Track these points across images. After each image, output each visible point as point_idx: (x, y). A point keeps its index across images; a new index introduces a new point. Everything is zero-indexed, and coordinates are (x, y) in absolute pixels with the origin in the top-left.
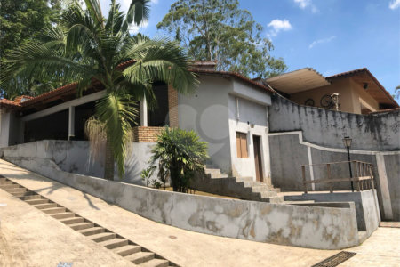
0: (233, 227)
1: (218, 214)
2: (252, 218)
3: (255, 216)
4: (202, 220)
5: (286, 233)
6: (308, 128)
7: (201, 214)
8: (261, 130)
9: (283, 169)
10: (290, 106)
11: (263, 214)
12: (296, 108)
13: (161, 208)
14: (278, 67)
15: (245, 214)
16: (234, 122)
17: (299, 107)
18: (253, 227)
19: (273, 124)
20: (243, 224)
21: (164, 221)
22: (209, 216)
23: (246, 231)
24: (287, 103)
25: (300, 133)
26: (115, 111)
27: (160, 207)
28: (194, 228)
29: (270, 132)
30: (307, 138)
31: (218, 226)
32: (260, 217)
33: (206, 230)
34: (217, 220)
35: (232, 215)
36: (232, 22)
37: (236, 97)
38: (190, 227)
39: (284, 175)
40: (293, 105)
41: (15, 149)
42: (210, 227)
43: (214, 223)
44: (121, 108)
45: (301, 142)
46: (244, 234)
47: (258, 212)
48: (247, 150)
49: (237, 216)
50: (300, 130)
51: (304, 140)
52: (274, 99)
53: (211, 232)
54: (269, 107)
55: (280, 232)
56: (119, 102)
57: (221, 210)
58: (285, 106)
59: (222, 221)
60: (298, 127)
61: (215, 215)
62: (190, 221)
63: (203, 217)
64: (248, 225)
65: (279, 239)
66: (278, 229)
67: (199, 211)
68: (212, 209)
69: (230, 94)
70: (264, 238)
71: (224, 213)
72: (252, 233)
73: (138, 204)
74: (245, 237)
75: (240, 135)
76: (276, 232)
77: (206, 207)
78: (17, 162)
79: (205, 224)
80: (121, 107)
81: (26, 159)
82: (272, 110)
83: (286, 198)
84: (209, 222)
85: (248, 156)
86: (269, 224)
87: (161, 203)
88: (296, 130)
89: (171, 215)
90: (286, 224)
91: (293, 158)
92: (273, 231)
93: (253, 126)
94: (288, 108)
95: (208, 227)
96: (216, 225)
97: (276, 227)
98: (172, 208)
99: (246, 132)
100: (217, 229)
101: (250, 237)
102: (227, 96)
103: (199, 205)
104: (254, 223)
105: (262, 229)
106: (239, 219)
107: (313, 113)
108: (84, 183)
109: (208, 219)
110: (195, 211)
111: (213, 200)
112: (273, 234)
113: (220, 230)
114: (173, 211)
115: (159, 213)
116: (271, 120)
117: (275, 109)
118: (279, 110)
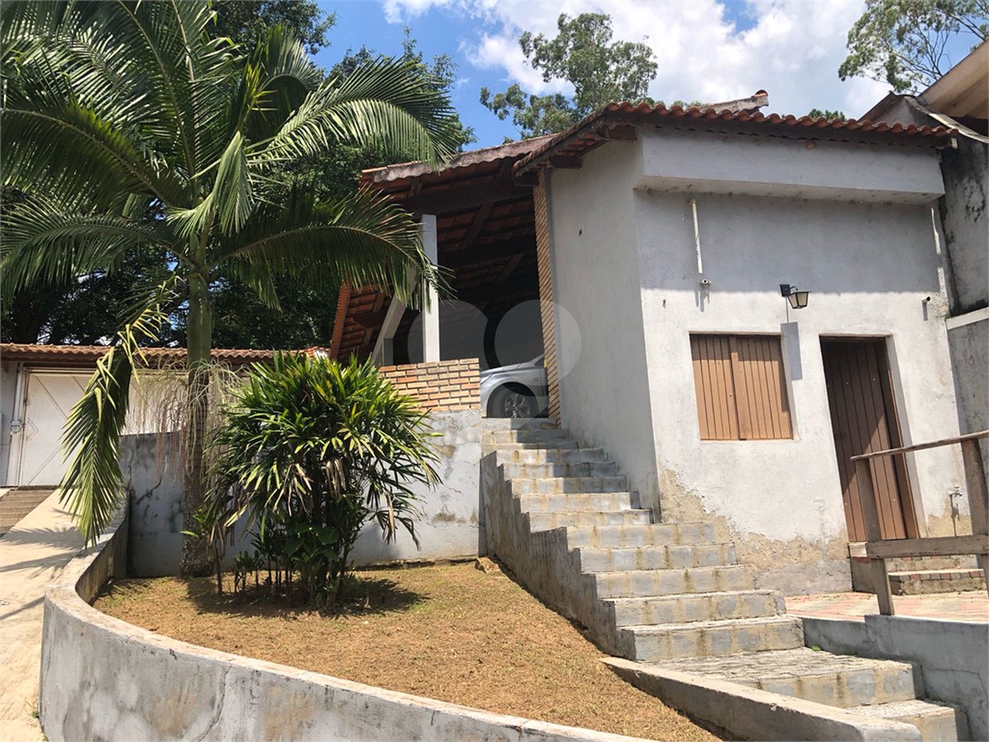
1: (122, 709)
4: (87, 728)
7: (86, 700)
8: (889, 311)
15: (204, 721)
16: (684, 296)
29: (956, 310)
35: (162, 726)
47: (250, 725)
48: (789, 404)
49: (178, 731)
57: (132, 699)
62: (66, 725)
63: (88, 713)
67: (82, 687)
71: (139, 708)
75: (730, 343)
77: (97, 671)
85: (792, 425)
93: (797, 298)
102: (635, 203)
103: (85, 665)
109: (98, 727)
110: (77, 686)
116: (957, 258)
117: (967, 208)
118: (984, 202)
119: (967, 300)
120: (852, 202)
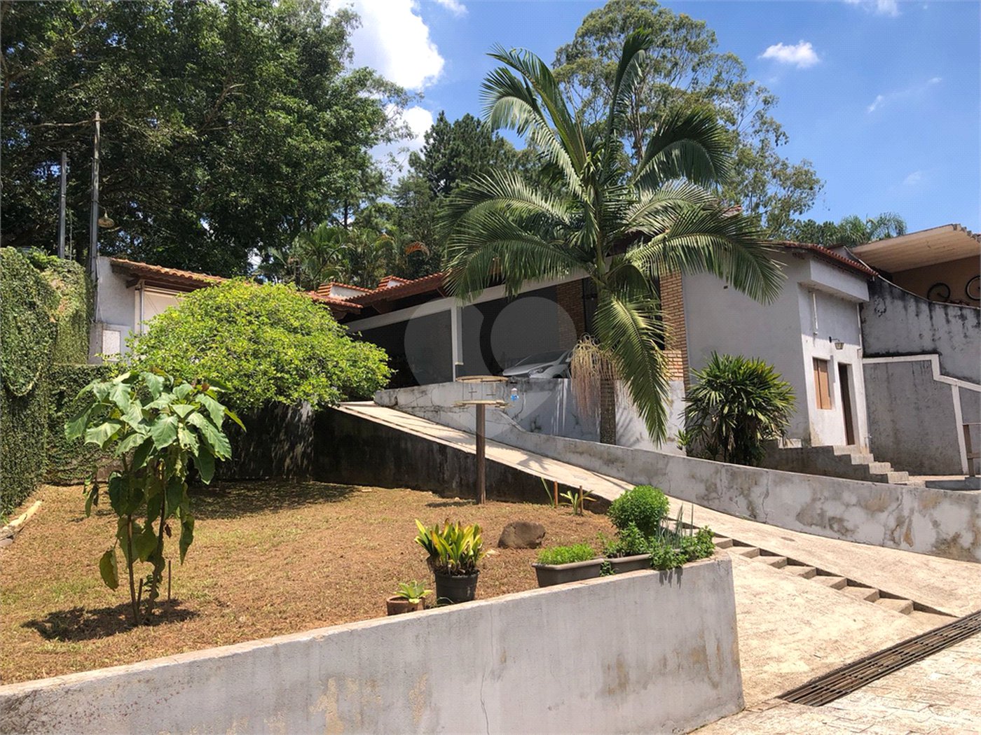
0: (874, 528)
1: (848, 505)
2: (906, 513)
3: (912, 511)
4: (822, 515)
5: (967, 540)
6: (953, 348)
7: (818, 505)
8: (851, 354)
9: (896, 432)
10: (912, 305)
11: (925, 507)
12: (924, 307)
13: (747, 496)
14: (798, 185)
15: (894, 505)
16: (810, 339)
17: (931, 305)
18: (909, 529)
19: (871, 340)
20: (892, 523)
21: (754, 517)
22: (832, 509)
23: (896, 535)
24: (903, 297)
25: (935, 359)
26: (631, 330)
27: (745, 493)
28: (807, 528)
29: (865, 355)
30: (949, 368)
31: (849, 525)
32: (920, 512)
33: (828, 532)
34: (846, 516)
35: (873, 509)
36: (695, 82)
37: (811, 290)
38: (801, 526)
39: (897, 442)
40: (917, 300)
41: (424, 392)
42: (836, 527)
43: (841, 520)
44: (643, 325)
45: (937, 375)
46: (893, 540)
47: (916, 505)
48: (830, 394)
49: (881, 510)
50: (934, 352)
51: (944, 372)
52: (874, 289)
53: (837, 535)
54: (861, 306)
55: (956, 539)
56: (635, 313)
57: (854, 500)
58: (899, 304)
59: (855, 517)
60: (928, 345)
61: (843, 508)
62: (800, 517)
63: (822, 509)
64: (900, 523)
65: (954, 550)
66: (952, 534)
67: (814, 500)
68: (837, 497)
69: (800, 285)
70: (929, 548)
71: (859, 504)
72: (908, 539)
73: (701, 489)
74: (896, 545)
75: (820, 363)
76: (949, 538)
77: (826, 494)
78: (429, 415)
79: (827, 521)
80: (642, 323)
81: (450, 409)
82: (869, 313)
83: (928, 484)
84: (832, 519)
85: (831, 403)
86: (936, 524)
87: (746, 486)
88: (924, 352)
89: (768, 506)
90: (965, 526)
91: (918, 409)
92: (945, 536)
93: (840, 346)
94: (905, 308)
95: (831, 527)
96: (845, 524)
97: (949, 530)
98: (767, 495)
99: (828, 358)
100: (847, 530)
101: (904, 544)
102: (798, 289)
103: (814, 493)
104: (910, 521)
105: (923, 531)
106: (885, 514)
107: (963, 317)
108: (581, 453)
109: (830, 513)
110: (808, 499)
111: (839, 484)
112: (944, 541)
113: (853, 531)
114: (769, 501)
115: (742, 503)
116: (867, 331)
117: (875, 310)
118: (885, 310)
119: (869, 351)
120: (843, 299)
